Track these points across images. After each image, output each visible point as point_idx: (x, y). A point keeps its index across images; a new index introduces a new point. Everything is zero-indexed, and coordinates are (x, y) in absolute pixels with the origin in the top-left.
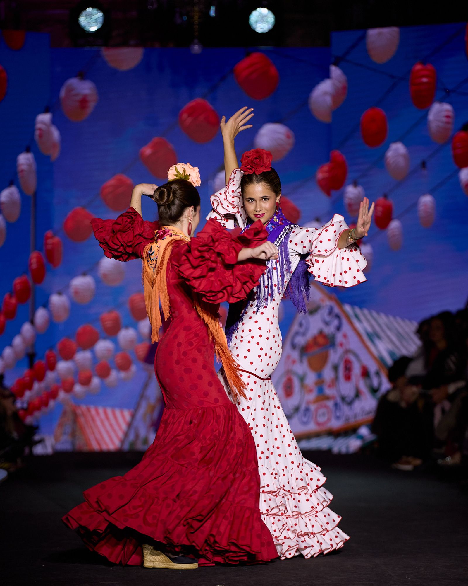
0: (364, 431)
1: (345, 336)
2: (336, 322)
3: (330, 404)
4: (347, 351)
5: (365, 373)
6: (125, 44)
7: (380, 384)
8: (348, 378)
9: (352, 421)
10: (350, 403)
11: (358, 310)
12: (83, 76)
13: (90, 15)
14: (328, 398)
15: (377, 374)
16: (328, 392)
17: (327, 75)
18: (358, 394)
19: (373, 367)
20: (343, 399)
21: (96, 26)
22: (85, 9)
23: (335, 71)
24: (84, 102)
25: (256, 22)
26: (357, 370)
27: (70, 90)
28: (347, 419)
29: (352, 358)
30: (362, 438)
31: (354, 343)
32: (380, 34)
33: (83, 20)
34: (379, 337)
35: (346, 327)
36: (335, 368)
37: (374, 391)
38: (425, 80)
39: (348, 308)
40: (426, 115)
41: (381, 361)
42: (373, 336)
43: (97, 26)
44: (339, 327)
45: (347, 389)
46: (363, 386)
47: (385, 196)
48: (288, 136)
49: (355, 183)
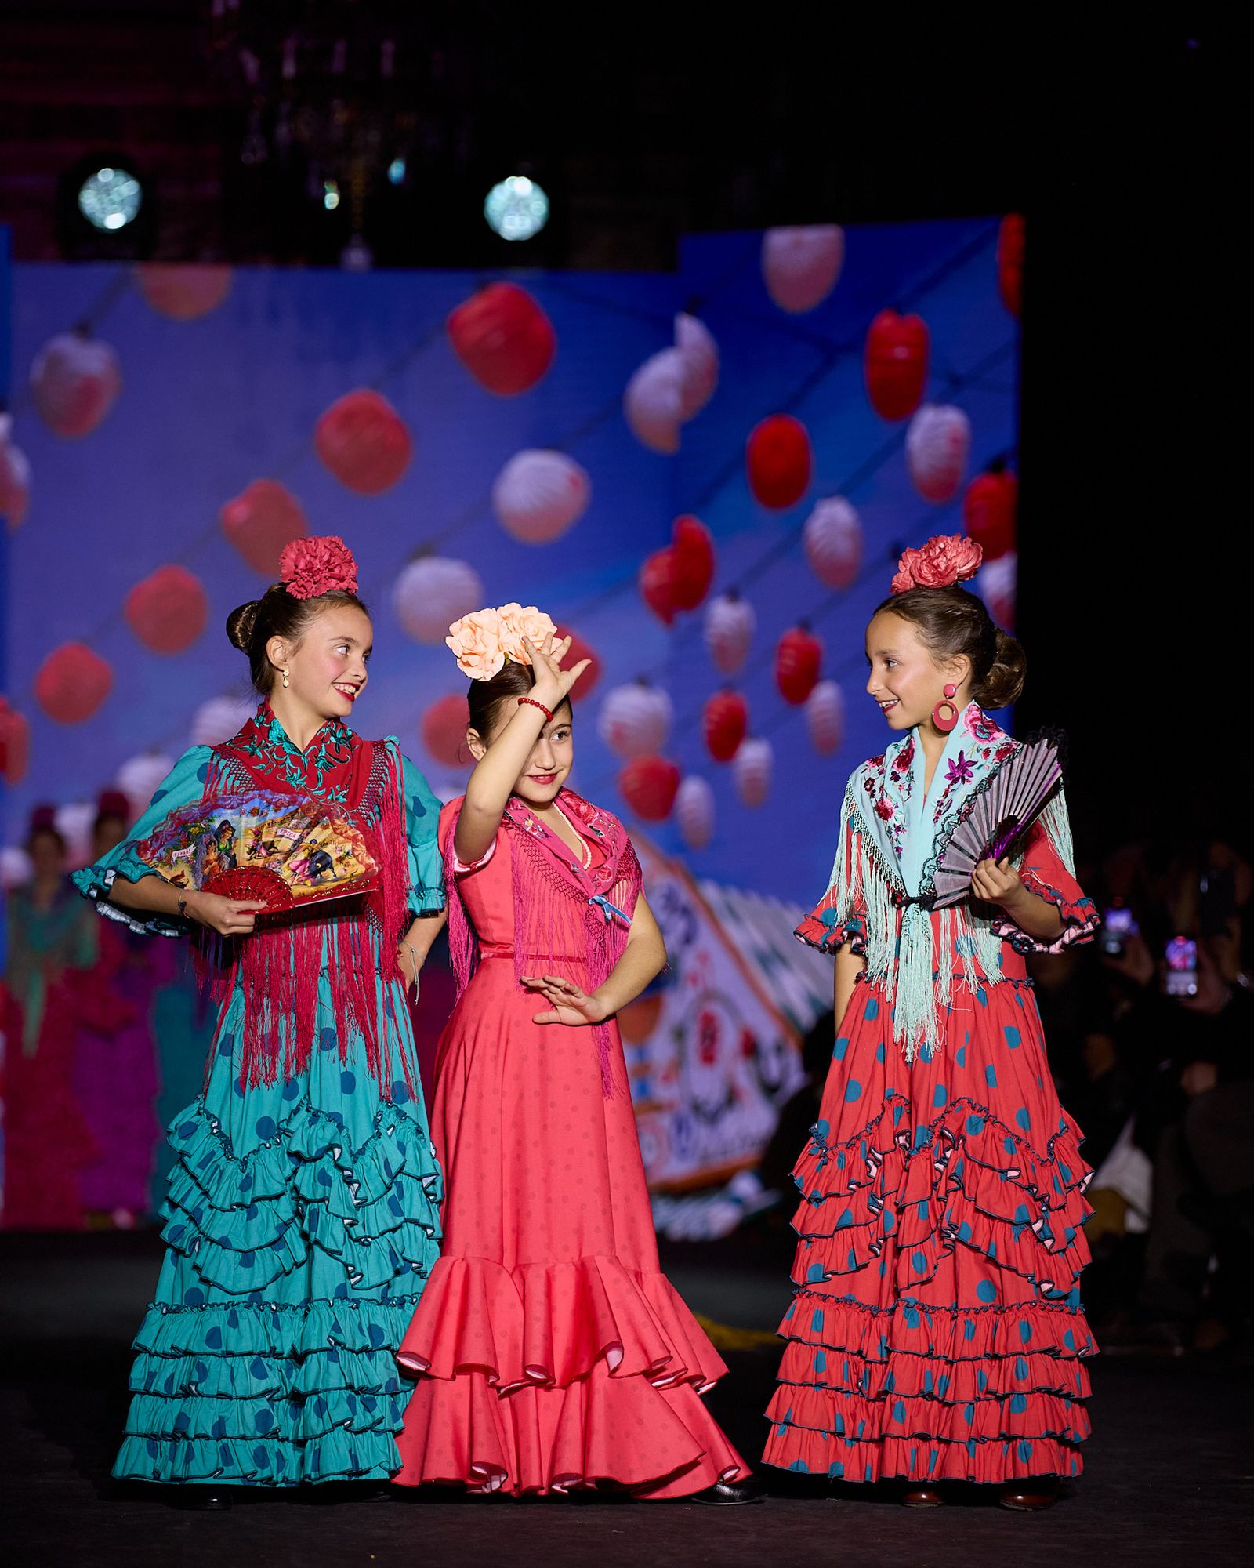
0: (745, 1186)
1: (704, 958)
2: (680, 926)
3: (665, 1121)
4: (709, 995)
5: (750, 1048)
6: (188, 255)
7: (785, 1072)
8: (708, 1057)
9: (718, 1163)
10: (713, 1118)
11: (735, 897)
12: (84, 330)
13: (107, 189)
14: (657, 1108)
15: (780, 1049)
16: (662, 1092)
17: (667, 339)
18: (732, 1098)
19: (768, 1033)
20: (697, 1108)
21: (120, 212)
22: (96, 171)
23: (690, 330)
24: (89, 391)
25: (505, 211)
26: (729, 1040)
27: (56, 363)
28: (705, 1157)
29: (716, 1009)
30: (738, 1201)
31: (723, 975)
32: (798, 245)
33: (90, 200)
34: (783, 961)
35: (706, 939)
36: (679, 1034)
37: (770, 1090)
38: (901, 352)
39: (711, 892)
40: (901, 438)
41: (786, 1018)
42: (770, 959)
43: (125, 214)
44: (688, 939)
45: (706, 1084)
46: (744, 1078)
47: (805, 626)
48: (574, 482)
49: (733, 595)
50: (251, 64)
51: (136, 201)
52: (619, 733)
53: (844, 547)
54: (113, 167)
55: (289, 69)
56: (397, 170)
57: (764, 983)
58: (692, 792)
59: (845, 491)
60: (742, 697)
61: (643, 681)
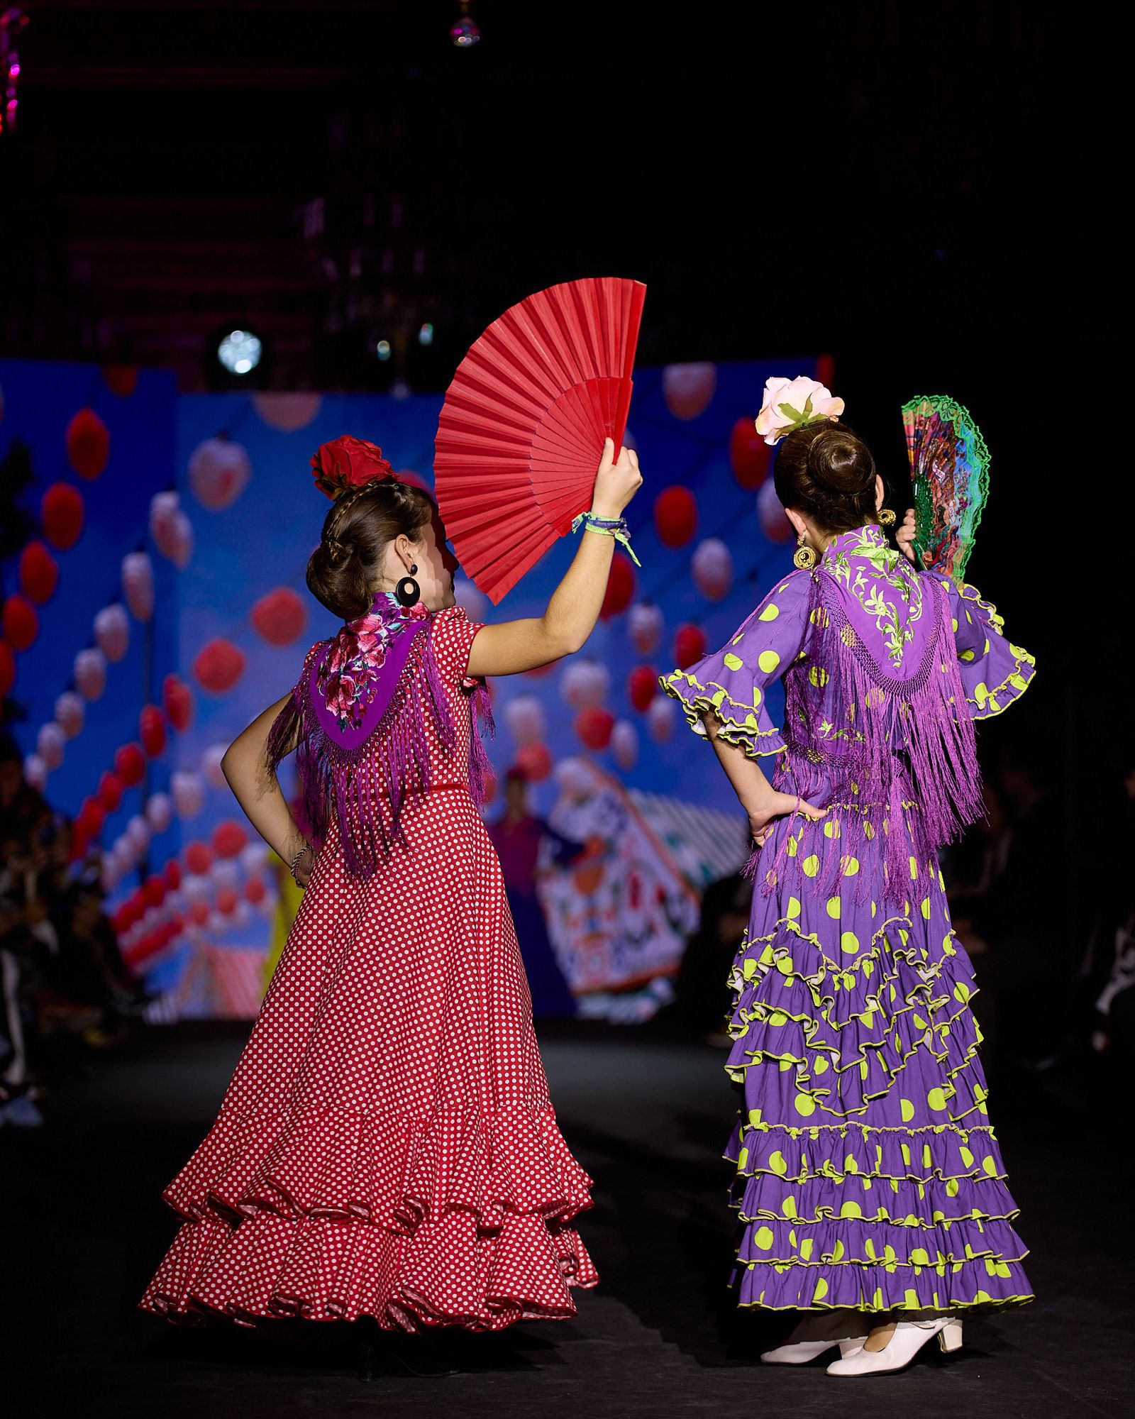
0: (659, 987)
1: (632, 840)
2: (613, 820)
3: (607, 946)
4: (635, 864)
5: (662, 898)
6: (290, 386)
7: (686, 914)
8: (635, 903)
10: (638, 943)
11: (653, 800)
12: (225, 436)
13: (237, 346)
14: (603, 936)
15: (682, 899)
16: (606, 926)
19: (673, 887)
20: (628, 937)
22: (230, 333)
26: (648, 893)
27: (206, 460)
29: (639, 874)
30: (654, 997)
31: (644, 851)
32: (686, 376)
33: (225, 353)
34: (684, 840)
35: (633, 827)
36: (616, 890)
37: (675, 925)
39: (636, 797)
41: (686, 880)
42: (675, 840)
43: (250, 362)
44: (621, 826)
45: (633, 921)
46: (658, 916)
49: (648, 602)
50: (330, 268)
51: (258, 353)
52: (575, 694)
53: (719, 572)
54: (242, 329)
55: (356, 270)
56: (426, 334)
57: (671, 856)
58: (623, 733)
59: (722, 534)
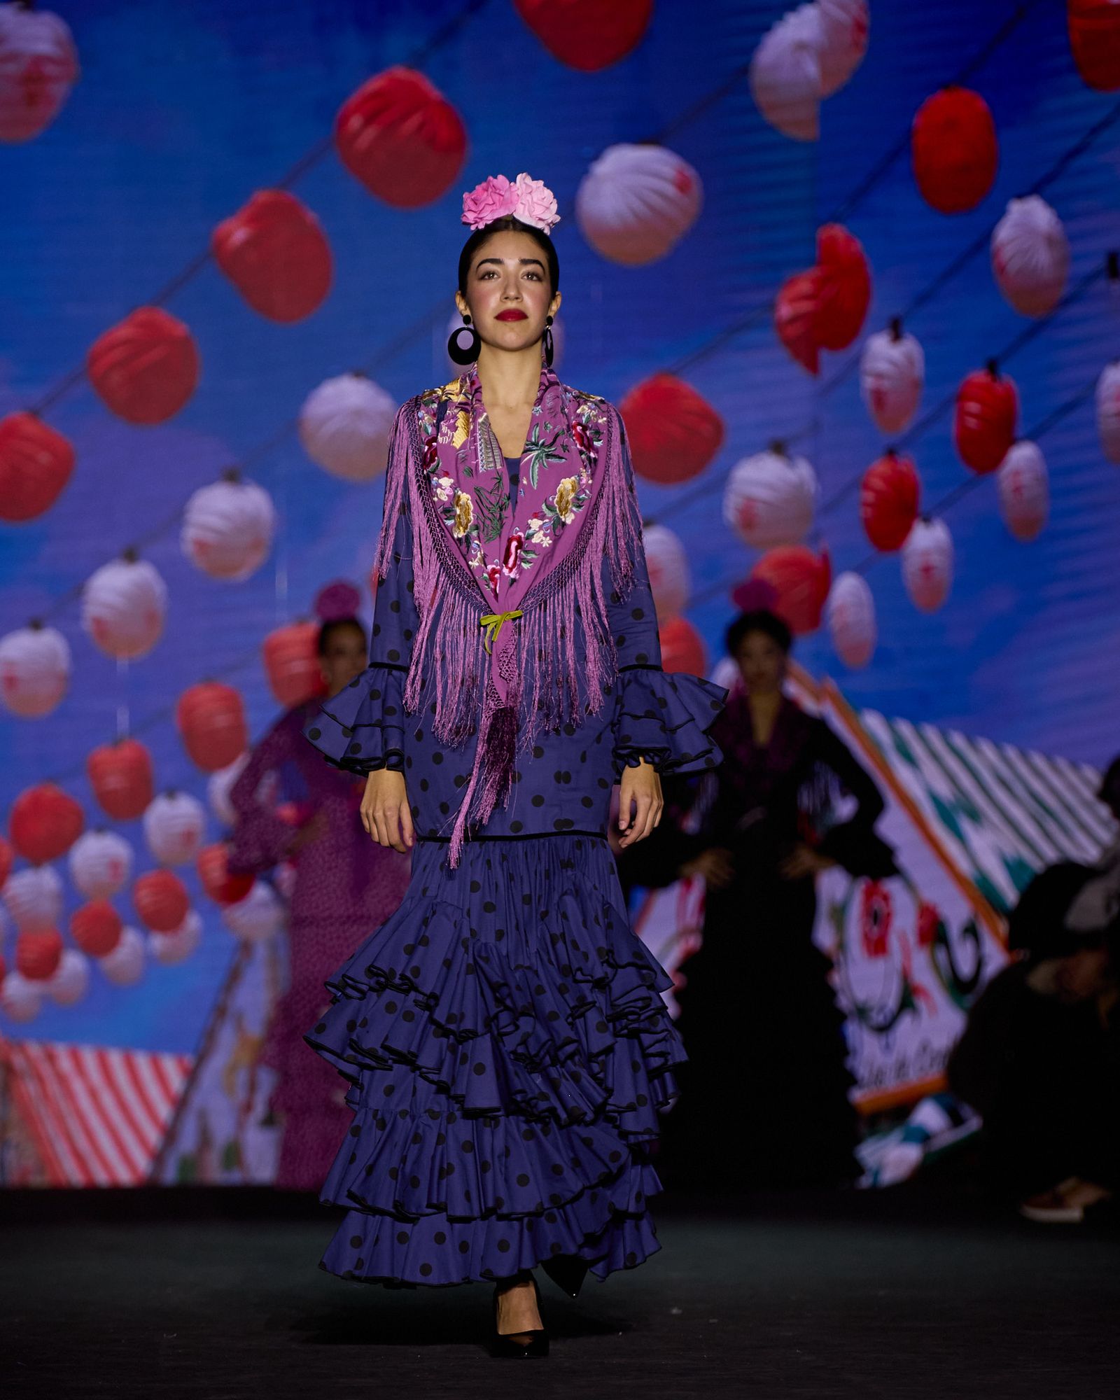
0: (929, 1116)
5: (932, 930)
7: (980, 964)
8: (877, 946)
10: (884, 1029)
11: (905, 729)
15: (971, 931)
18: (909, 998)
19: (956, 912)
20: (862, 1012)
26: (904, 921)
34: (975, 815)
36: (836, 914)
37: (958, 987)
39: (874, 723)
41: (982, 892)
42: (954, 810)
45: (875, 983)
46: (924, 976)
47: (992, 367)
48: (683, 185)
49: (897, 329)
52: (748, 518)
53: (1043, 258)
57: (951, 847)
60: (907, 461)
61: (779, 448)
